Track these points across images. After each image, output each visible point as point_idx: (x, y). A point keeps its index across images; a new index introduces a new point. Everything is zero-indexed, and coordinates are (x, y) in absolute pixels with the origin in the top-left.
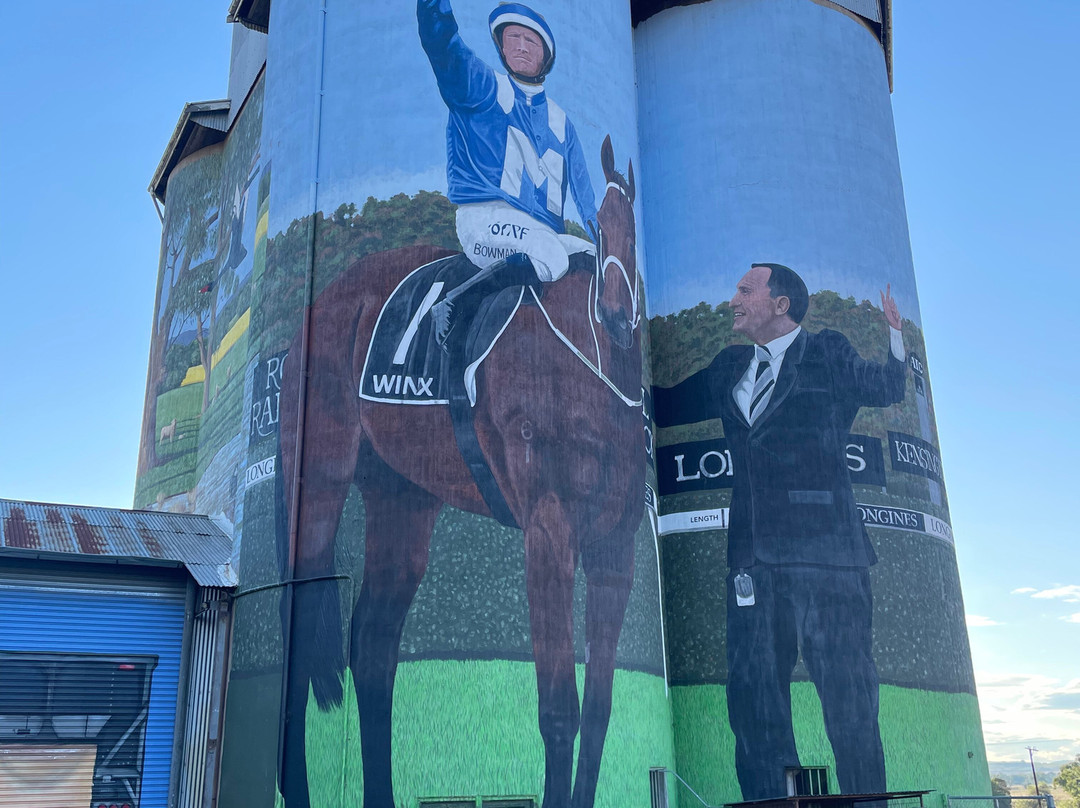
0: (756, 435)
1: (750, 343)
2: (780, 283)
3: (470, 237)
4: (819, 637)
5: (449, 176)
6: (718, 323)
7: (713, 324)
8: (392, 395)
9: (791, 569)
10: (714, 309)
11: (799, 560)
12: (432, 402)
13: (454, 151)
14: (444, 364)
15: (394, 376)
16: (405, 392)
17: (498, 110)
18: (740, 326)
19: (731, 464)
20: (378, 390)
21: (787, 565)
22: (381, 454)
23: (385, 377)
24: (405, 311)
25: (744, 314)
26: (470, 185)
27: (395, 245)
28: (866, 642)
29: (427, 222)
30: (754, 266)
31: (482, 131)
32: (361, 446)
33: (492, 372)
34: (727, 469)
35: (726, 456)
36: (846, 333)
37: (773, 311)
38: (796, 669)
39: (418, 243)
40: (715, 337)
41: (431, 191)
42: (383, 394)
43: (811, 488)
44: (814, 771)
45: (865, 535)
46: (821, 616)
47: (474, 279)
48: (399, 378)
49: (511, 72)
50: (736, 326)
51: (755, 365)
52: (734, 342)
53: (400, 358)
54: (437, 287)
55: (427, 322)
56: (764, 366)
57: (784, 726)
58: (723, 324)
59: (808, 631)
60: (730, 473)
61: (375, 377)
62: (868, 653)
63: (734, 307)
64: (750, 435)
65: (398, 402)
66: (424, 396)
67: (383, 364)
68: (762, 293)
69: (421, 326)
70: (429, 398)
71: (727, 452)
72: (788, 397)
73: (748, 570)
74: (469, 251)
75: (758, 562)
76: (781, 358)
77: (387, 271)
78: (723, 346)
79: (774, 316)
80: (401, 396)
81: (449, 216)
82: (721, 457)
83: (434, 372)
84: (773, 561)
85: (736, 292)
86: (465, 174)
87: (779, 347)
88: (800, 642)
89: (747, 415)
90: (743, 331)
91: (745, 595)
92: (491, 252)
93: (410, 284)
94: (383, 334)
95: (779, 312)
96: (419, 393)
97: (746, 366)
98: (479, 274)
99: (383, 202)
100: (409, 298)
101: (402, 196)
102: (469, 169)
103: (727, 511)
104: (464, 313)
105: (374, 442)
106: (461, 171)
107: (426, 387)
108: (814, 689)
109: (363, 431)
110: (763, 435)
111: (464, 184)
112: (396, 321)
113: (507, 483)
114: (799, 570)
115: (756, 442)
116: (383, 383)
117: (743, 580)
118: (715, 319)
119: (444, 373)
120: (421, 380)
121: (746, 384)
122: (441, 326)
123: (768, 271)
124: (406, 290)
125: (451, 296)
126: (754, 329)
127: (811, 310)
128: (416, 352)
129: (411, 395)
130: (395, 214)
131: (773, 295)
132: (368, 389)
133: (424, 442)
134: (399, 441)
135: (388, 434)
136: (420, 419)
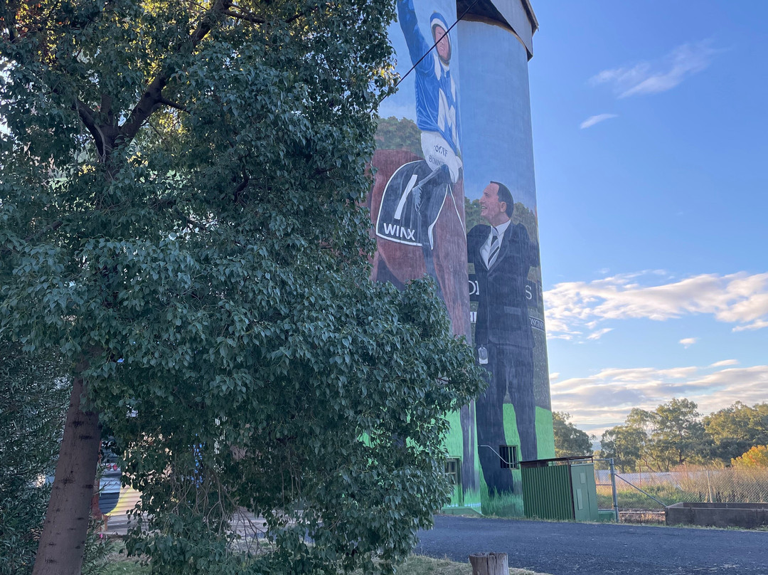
0: (491, 275)
1: (489, 225)
2: (503, 195)
3: (427, 151)
4: (515, 382)
5: (417, 112)
6: (473, 210)
7: (471, 211)
8: (395, 236)
9: (504, 347)
10: (471, 202)
11: (508, 342)
12: (415, 244)
13: (418, 97)
14: (419, 223)
15: (395, 226)
16: (401, 236)
17: (435, 77)
18: (485, 214)
19: (478, 289)
20: (387, 232)
21: (503, 344)
22: (391, 270)
23: (390, 225)
24: (399, 188)
25: (486, 208)
26: (426, 120)
27: (392, 147)
28: (531, 385)
29: (409, 137)
30: (492, 182)
31: (429, 88)
32: (379, 263)
33: (438, 230)
34: (476, 292)
35: (476, 284)
36: (526, 226)
37: (500, 209)
38: (506, 397)
39: (404, 149)
40: (472, 218)
41: (409, 119)
42: (389, 235)
43: (513, 306)
44: (511, 448)
45: (531, 332)
46: (516, 371)
47: (430, 176)
48: (398, 227)
49: (439, 56)
50: (482, 214)
51: (491, 237)
52: (481, 222)
53: (398, 216)
54: (414, 177)
55: (410, 195)
56: (495, 238)
57: (499, 424)
58: (476, 211)
59: (511, 378)
60: (478, 293)
61: (385, 224)
62: (532, 392)
63: (482, 203)
64: (488, 274)
65: (398, 241)
66: (411, 240)
67: (388, 218)
68: (495, 198)
69: (407, 198)
70: (413, 241)
71: (476, 282)
72: (505, 257)
73: (485, 345)
74: (427, 159)
75: (490, 342)
76: (503, 235)
77: (389, 162)
78: (475, 224)
79: (500, 212)
80: (399, 238)
81: (418, 136)
82: (473, 284)
83: (415, 227)
84: (497, 342)
85: (483, 195)
86: (424, 113)
87: (502, 228)
88: (507, 383)
89: (487, 264)
90: (485, 217)
91: (483, 358)
92: (436, 162)
93: (401, 173)
94: (388, 200)
95: (502, 211)
96: (409, 238)
97: (486, 237)
98: (431, 174)
99: (384, 119)
100: (400, 181)
101: (394, 118)
102: (425, 109)
103: (475, 313)
104: (426, 194)
105: (387, 262)
106: (422, 110)
107: (411, 235)
108: (513, 408)
109: (380, 255)
110: (494, 275)
111: (424, 119)
112: (395, 193)
114: (508, 347)
115: (490, 279)
116: (389, 229)
117: (483, 350)
118: (472, 208)
119: (419, 229)
120: (409, 230)
121: (486, 247)
122: (417, 201)
123: (497, 187)
124: (399, 176)
125: (421, 184)
126: (491, 217)
127: (515, 212)
128: (406, 214)
129: (404, 238)
130: (391, 129)
131: (500, 201)
132: (381, 230)
133: (412, 266)
134: (400, 264)
135: (394, 259)
136: (409, 253)
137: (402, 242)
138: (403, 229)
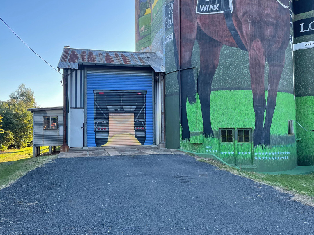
8: (206, 11)
12: (219, 12)
15: (206, 5)
16: (210, 10)
23: (204, 5)
48: (208, 5)
61: (201, 6)
66: (216, 11)
67: (203, 1)
70: (218, 11)
80: (209, 11)
83: (219, 2)
96: (215, 10)
105: (201, 27)
107: (216, 8)
109: (198, 24)
113: (243, 37)
116: (203, 8)
119: (222, 2)
120: (215, 5)
129: (212, 11)
132: (199, 10)
133: (217, 26)
134: (209, 26)
135: (205, 24)
136: (215, 18)
137: (210, 13)
138: (211, 6)
